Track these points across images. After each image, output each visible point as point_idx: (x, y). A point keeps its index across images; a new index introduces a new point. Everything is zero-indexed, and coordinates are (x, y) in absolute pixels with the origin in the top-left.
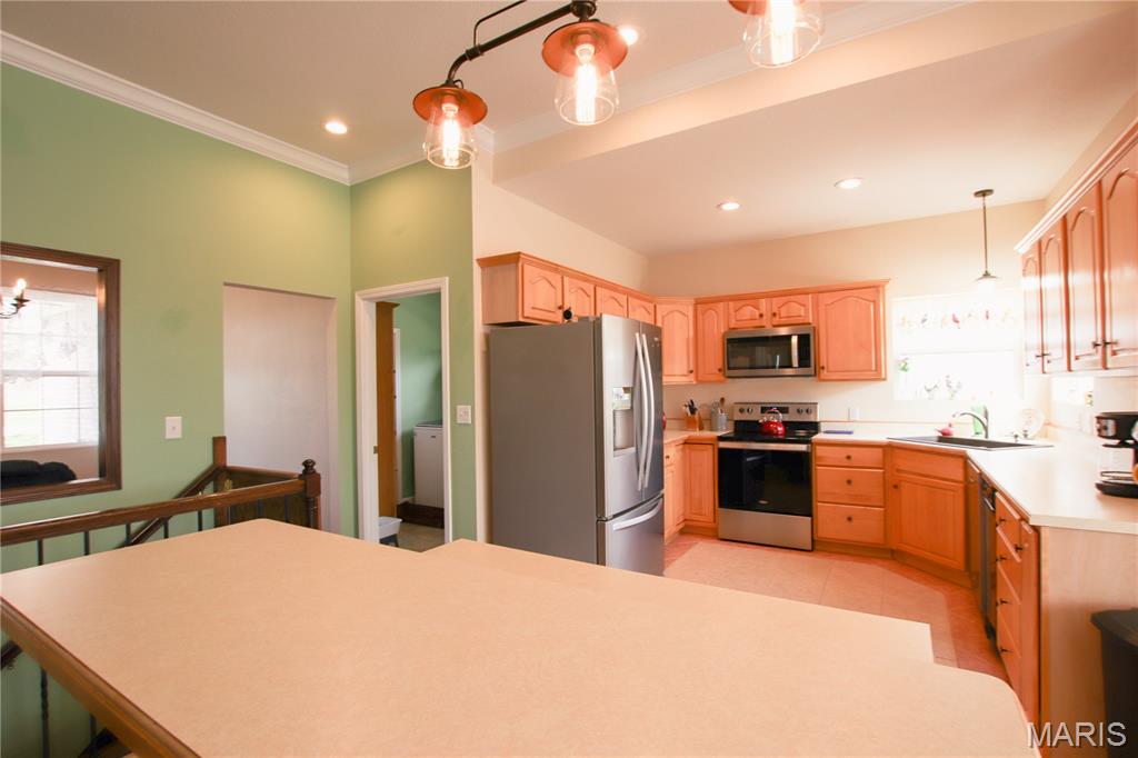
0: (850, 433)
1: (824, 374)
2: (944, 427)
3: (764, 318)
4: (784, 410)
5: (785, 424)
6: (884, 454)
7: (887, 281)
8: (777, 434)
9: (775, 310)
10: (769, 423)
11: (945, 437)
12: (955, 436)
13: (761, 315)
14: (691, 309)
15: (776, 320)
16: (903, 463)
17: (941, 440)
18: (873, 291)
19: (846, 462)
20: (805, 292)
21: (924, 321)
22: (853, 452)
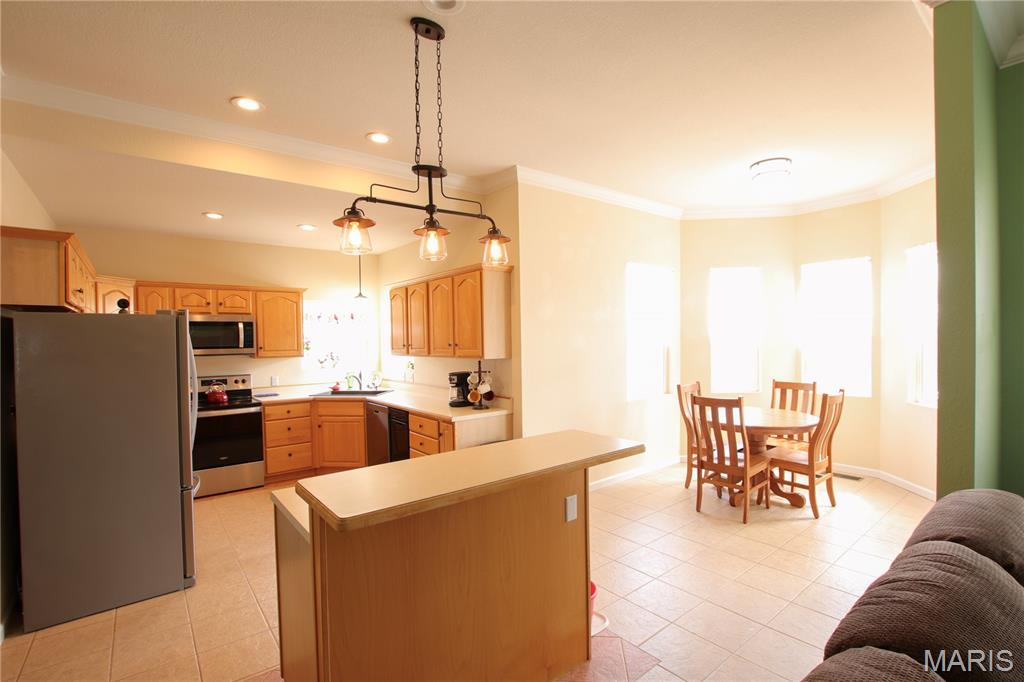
0: (276, 395)
1: (261, 352)
2: (333, 385)
3: (211, 306)
4: (225, 382)
5: (228, 393)
6: (311, 406)
7: (305, 290)
8: (223, 402)
9: (221, 301)
10: (214, 393)
11: (335, 391)
12: (341, 390)
13: (208, 304)
14: (132, 290)
15: (221, 309)
16: (322, 410)
17: (333, 393)
18: (296, 295)
19: (287, 415)
20: (247, 290)
21: (319, 317)
22: (290, 407)
